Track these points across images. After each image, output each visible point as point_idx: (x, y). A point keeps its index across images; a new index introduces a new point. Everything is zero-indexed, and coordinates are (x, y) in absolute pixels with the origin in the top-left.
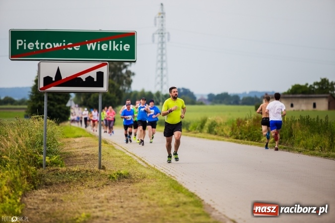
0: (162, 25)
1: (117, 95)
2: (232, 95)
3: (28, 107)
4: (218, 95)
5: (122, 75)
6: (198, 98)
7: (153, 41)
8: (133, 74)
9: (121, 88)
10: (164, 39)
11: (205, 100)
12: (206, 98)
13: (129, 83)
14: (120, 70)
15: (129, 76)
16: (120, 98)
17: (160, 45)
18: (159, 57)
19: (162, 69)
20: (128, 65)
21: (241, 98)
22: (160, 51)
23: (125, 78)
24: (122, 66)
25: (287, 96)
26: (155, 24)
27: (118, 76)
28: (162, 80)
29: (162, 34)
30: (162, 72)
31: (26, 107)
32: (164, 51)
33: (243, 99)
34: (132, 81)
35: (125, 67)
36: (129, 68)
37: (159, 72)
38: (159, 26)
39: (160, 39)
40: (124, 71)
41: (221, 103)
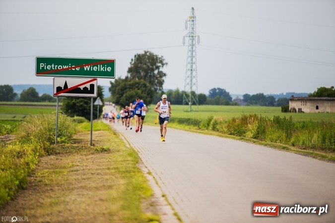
0: (193, 28)
1: (148, 95)
2: (267, 96)
3: (64, 104)
4: (254, 96)
5: (154, 75)
6: (234, 98)
7: (184, 44)
8: (165, 75)
9: (153, 89)
10: (194, 42)
11: (240, 100)
12: (242, 98)
13: (161, 83)
14: (153, 70)
15: (161, 77)
16: (151, 97)
17: (190, 48)
18: (189, 59)
19: (192, 70)
20: (160, 66)
21: (276, 100)
22: (190, 53)
23: (157, 78)
24: (154, 67)
25: (313, 98)
26: (186, 28)
27: (150, 76)
28: (191, 80)
29: (192, 38)
30: (192, 73)
31: (61, 104)
32: (194, 54)
33: (278, 101)
34: (163, 81)
35: (158, 68)
36: (161, 69)
37: (189, 73)
38: (189, 30)
39: (190, 42)
40: (156, 72)
41: (256, 104)
